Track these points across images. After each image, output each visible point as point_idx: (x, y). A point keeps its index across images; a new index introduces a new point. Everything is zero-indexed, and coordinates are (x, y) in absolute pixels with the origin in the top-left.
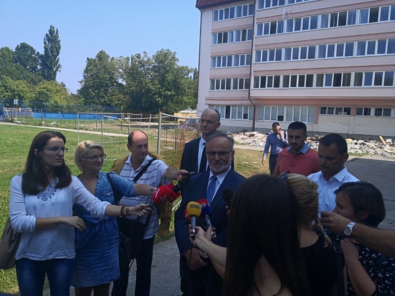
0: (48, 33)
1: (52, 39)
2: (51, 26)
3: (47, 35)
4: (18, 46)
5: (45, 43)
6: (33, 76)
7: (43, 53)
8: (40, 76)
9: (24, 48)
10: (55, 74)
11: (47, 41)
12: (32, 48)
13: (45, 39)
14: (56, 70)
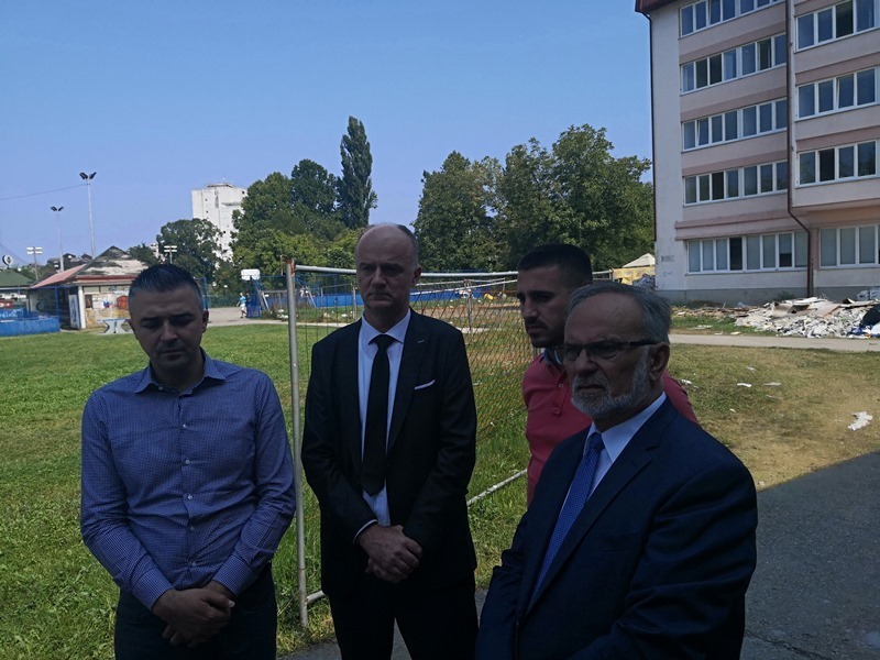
0: (347, 134)
1: (356, 143)
2: (351, 119)
3: (345, 138)
4: (296, 167)
5: (343, 154)
6: (325, 223)
7: (342, 176)
8: (339, 222)
9: (307, 169)
10: (366, 214)
11: (346, 150)
12: (320, 168)
13: (342, 147)
14: (369, 206)
